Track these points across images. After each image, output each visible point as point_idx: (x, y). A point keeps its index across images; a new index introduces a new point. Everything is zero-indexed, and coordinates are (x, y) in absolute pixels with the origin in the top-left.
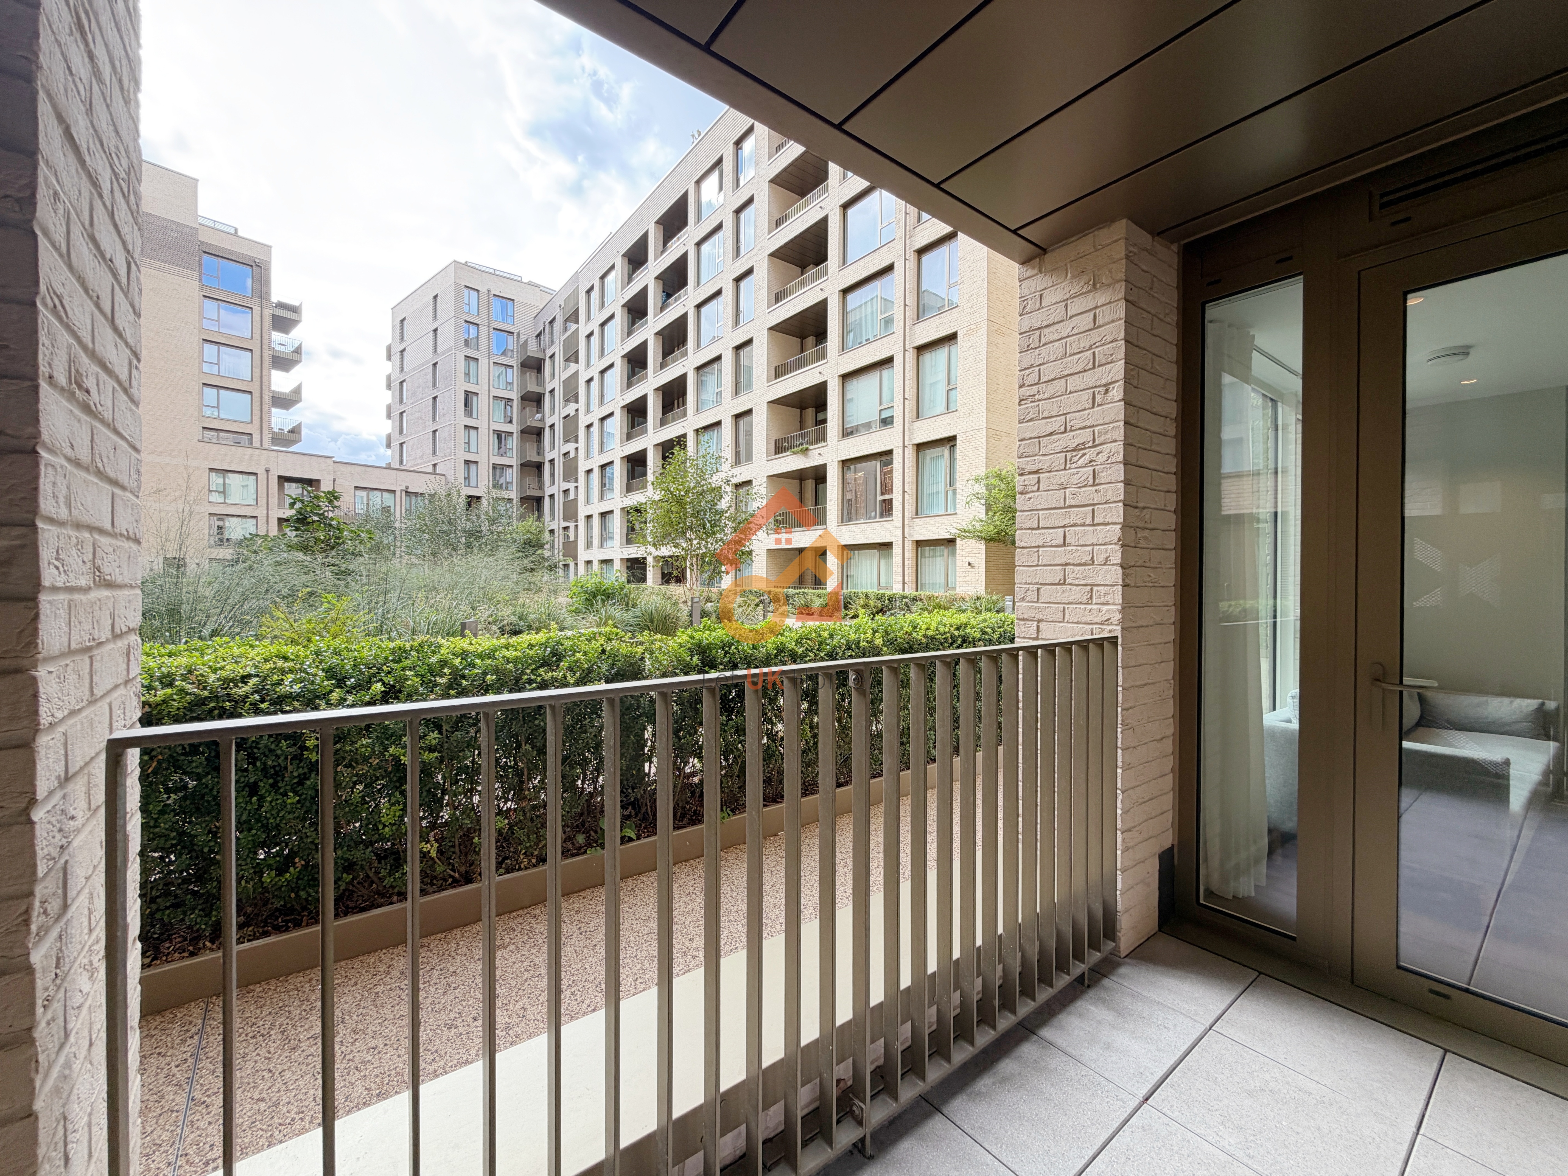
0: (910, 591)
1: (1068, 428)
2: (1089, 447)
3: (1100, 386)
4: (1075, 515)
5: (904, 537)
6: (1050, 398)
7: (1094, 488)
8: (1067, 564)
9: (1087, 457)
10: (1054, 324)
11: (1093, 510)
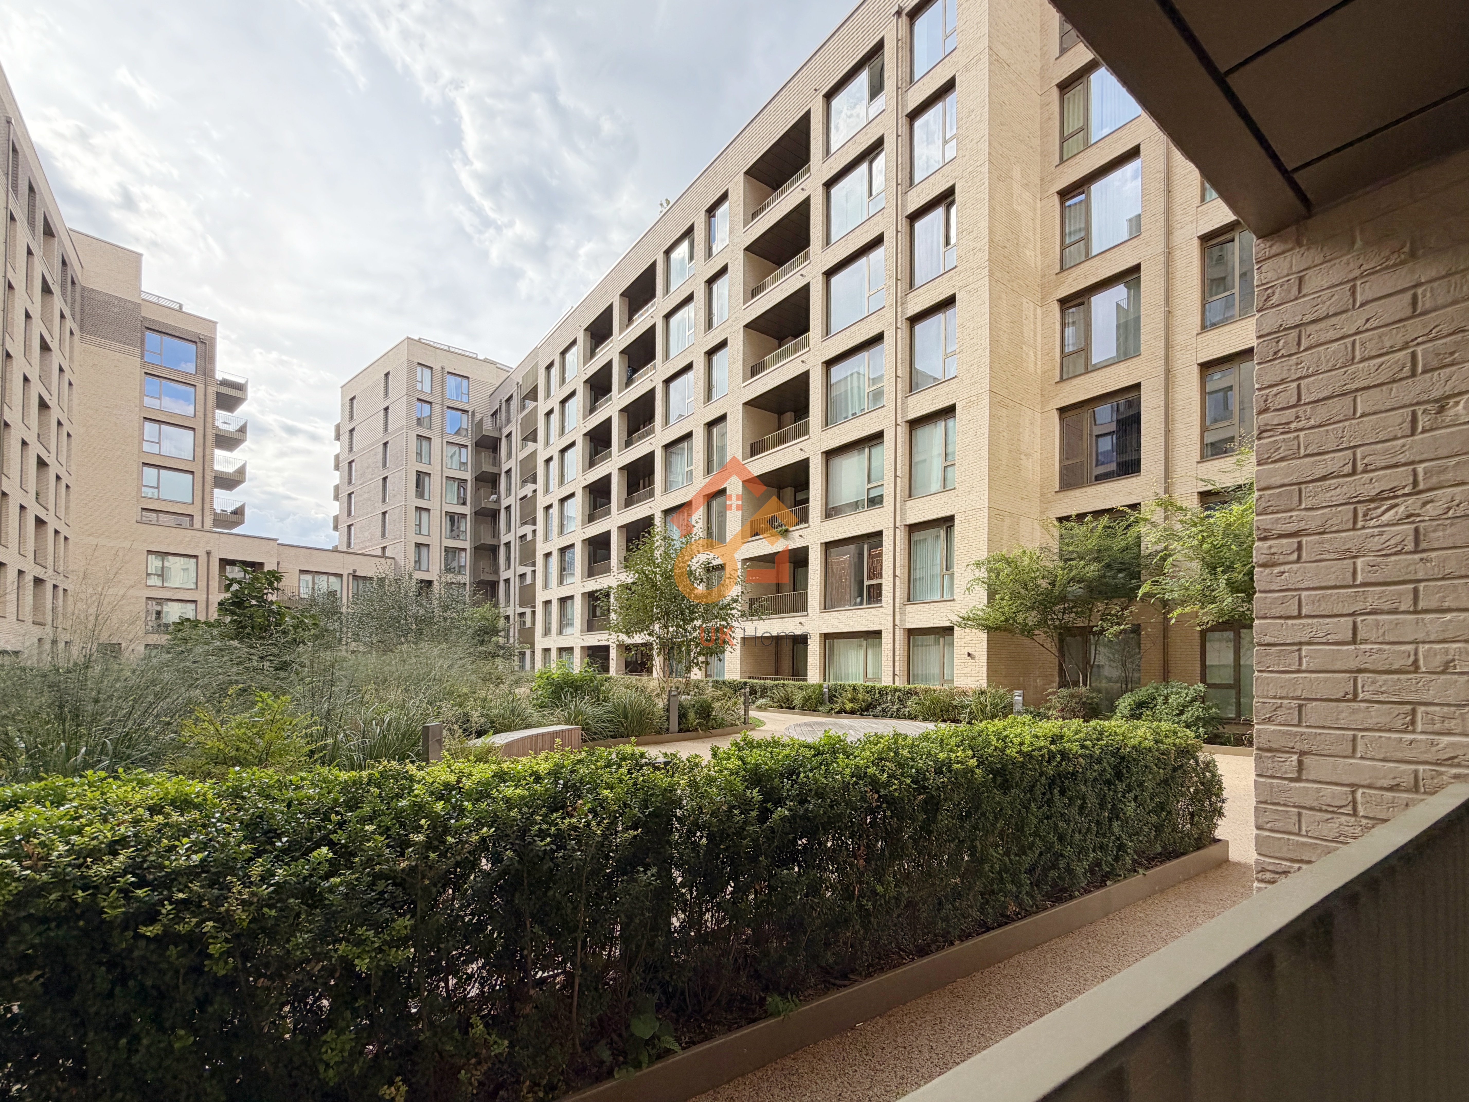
0: (900, 683)
1: (1360, 467)
2: (1405, 495)
3: (1427, 402)
4: (1374, 597)
5: (894, 625)
6: (1320, 426)
7: (1417, 557)
8: (1360, 671)
9: (1402, 508)
10: (1327, 317)
11: (1416, 591)
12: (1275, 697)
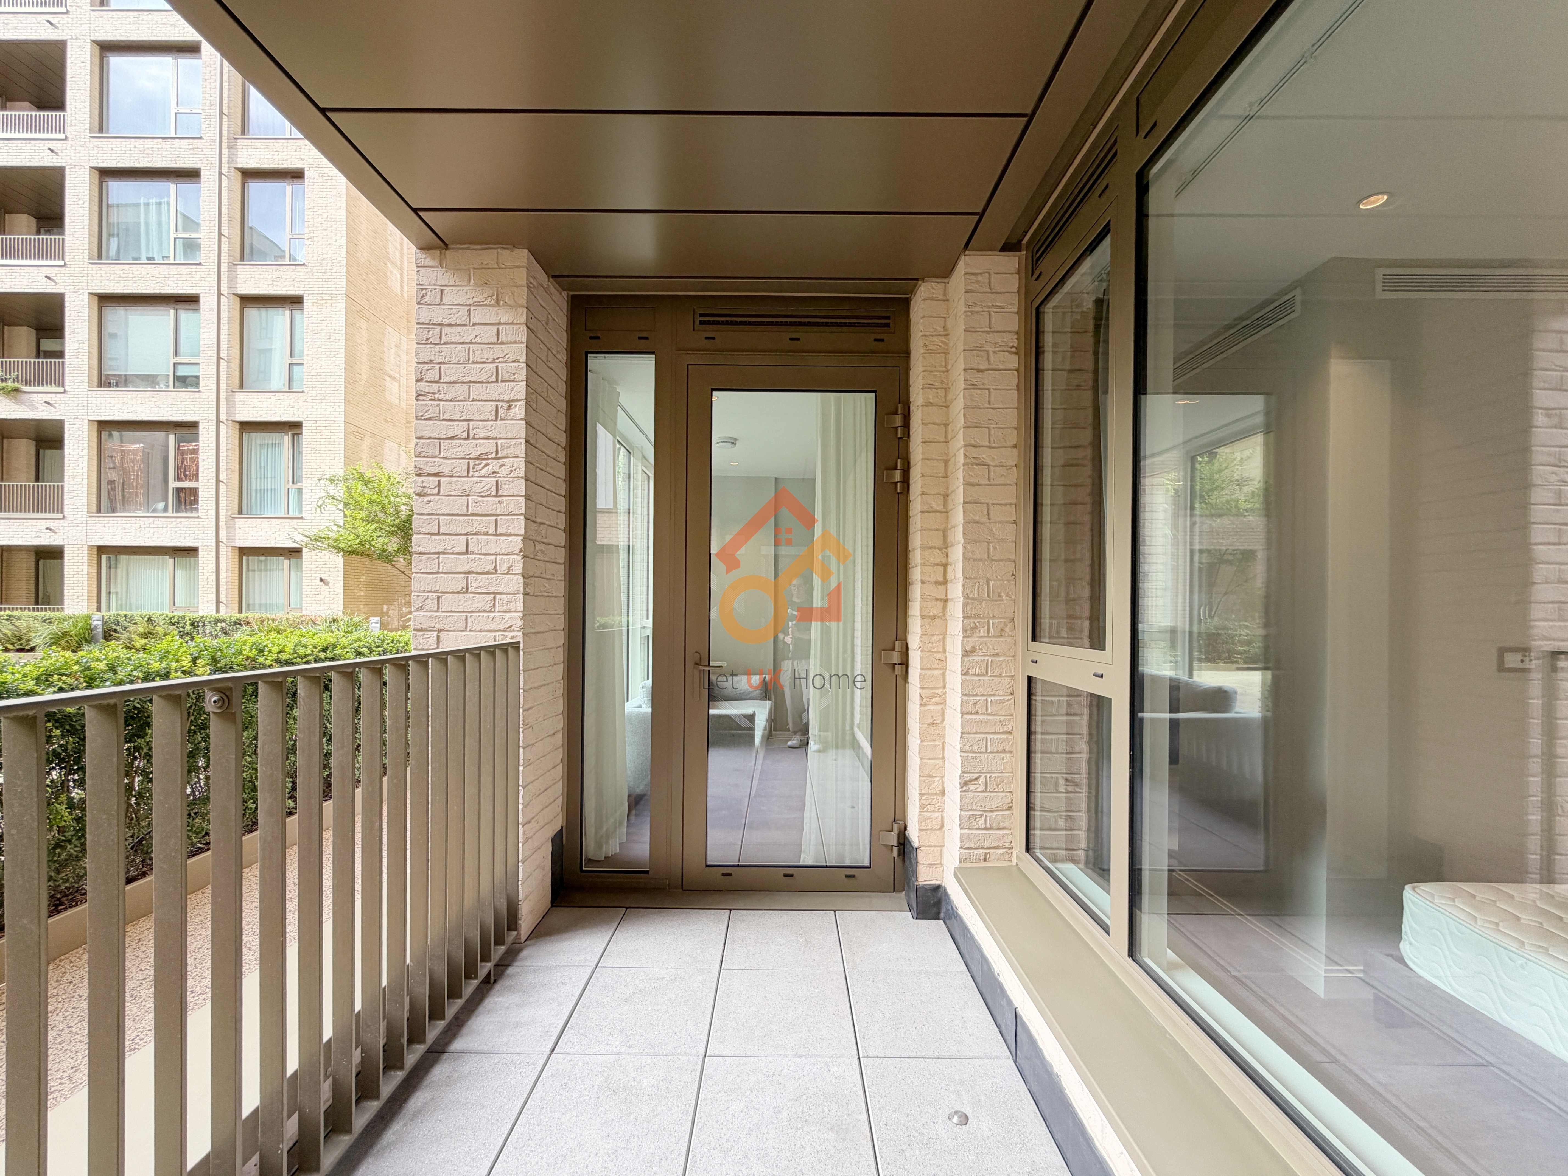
1: (471, 435)
2: (492, 458)
3: (502, 401)
4: (477, 524)
5: (218, 542)
6: (451, 401)
7: (497, 499)
8: (469, 573)
9: (490, 467)
10: (455, 325)
11: (496, 520)
12: (424, 592)
